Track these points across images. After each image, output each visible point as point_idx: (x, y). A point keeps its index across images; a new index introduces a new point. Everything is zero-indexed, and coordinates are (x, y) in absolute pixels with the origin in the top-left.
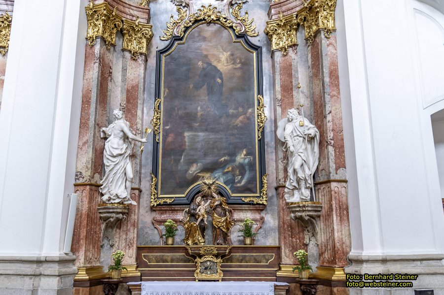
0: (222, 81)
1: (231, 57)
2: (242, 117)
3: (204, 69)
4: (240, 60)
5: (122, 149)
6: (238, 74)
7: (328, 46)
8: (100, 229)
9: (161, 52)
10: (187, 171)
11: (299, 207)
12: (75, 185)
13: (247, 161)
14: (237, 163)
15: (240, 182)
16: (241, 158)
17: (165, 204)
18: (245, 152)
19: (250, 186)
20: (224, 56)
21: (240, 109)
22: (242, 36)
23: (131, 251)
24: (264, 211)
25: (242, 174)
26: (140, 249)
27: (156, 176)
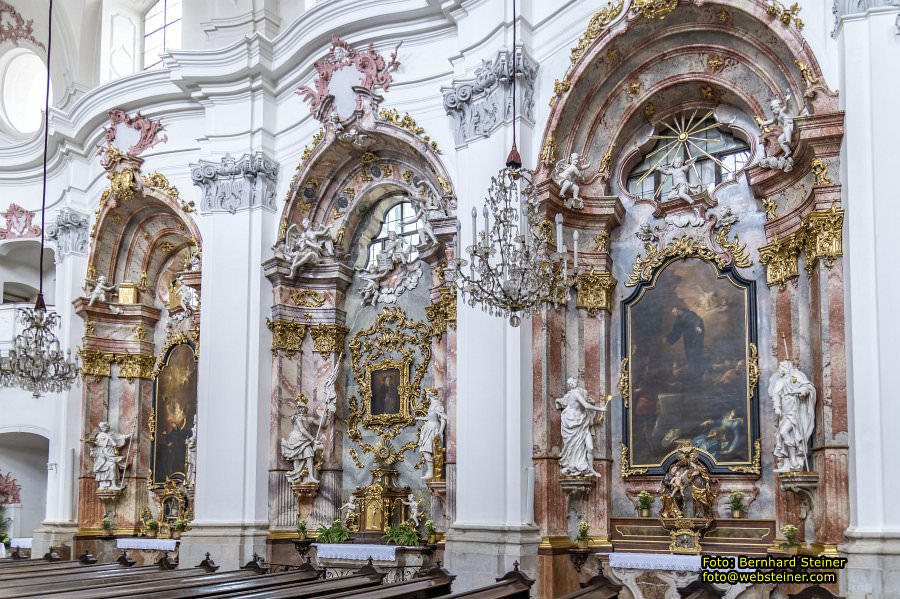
0: (703, 330)
1: (715, 298)
2: (729, 372)
3: (679, 317)
4: (727, 300)
5: (578, 420)
6: (724, 318)
7: (829, 277)
8: (564, 501)
9: (626, 303)
10: (662, 437)
11: (787, 477)
12: (534, 459)
13: (736, 423)
14: (723, 427)
15: (727, 448)
16: (728, 421)
17: (638, 475)
18: (733, 414)
19: (739, 453)
20: (705, 298)
21: (727, 363)
22: (727, 270)
23: (601, 523)
24: (759, 482)
25: (730, 440)
26: (612, 521)
27: (627, 445)
